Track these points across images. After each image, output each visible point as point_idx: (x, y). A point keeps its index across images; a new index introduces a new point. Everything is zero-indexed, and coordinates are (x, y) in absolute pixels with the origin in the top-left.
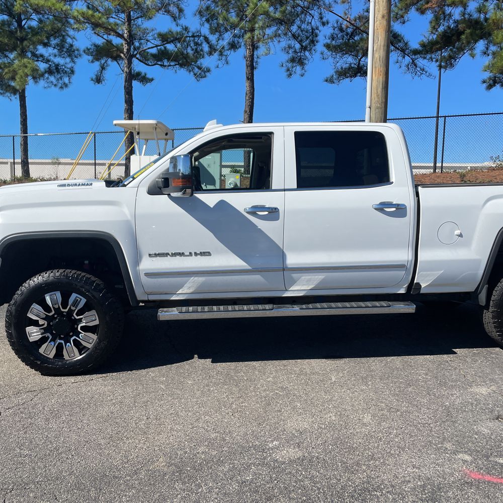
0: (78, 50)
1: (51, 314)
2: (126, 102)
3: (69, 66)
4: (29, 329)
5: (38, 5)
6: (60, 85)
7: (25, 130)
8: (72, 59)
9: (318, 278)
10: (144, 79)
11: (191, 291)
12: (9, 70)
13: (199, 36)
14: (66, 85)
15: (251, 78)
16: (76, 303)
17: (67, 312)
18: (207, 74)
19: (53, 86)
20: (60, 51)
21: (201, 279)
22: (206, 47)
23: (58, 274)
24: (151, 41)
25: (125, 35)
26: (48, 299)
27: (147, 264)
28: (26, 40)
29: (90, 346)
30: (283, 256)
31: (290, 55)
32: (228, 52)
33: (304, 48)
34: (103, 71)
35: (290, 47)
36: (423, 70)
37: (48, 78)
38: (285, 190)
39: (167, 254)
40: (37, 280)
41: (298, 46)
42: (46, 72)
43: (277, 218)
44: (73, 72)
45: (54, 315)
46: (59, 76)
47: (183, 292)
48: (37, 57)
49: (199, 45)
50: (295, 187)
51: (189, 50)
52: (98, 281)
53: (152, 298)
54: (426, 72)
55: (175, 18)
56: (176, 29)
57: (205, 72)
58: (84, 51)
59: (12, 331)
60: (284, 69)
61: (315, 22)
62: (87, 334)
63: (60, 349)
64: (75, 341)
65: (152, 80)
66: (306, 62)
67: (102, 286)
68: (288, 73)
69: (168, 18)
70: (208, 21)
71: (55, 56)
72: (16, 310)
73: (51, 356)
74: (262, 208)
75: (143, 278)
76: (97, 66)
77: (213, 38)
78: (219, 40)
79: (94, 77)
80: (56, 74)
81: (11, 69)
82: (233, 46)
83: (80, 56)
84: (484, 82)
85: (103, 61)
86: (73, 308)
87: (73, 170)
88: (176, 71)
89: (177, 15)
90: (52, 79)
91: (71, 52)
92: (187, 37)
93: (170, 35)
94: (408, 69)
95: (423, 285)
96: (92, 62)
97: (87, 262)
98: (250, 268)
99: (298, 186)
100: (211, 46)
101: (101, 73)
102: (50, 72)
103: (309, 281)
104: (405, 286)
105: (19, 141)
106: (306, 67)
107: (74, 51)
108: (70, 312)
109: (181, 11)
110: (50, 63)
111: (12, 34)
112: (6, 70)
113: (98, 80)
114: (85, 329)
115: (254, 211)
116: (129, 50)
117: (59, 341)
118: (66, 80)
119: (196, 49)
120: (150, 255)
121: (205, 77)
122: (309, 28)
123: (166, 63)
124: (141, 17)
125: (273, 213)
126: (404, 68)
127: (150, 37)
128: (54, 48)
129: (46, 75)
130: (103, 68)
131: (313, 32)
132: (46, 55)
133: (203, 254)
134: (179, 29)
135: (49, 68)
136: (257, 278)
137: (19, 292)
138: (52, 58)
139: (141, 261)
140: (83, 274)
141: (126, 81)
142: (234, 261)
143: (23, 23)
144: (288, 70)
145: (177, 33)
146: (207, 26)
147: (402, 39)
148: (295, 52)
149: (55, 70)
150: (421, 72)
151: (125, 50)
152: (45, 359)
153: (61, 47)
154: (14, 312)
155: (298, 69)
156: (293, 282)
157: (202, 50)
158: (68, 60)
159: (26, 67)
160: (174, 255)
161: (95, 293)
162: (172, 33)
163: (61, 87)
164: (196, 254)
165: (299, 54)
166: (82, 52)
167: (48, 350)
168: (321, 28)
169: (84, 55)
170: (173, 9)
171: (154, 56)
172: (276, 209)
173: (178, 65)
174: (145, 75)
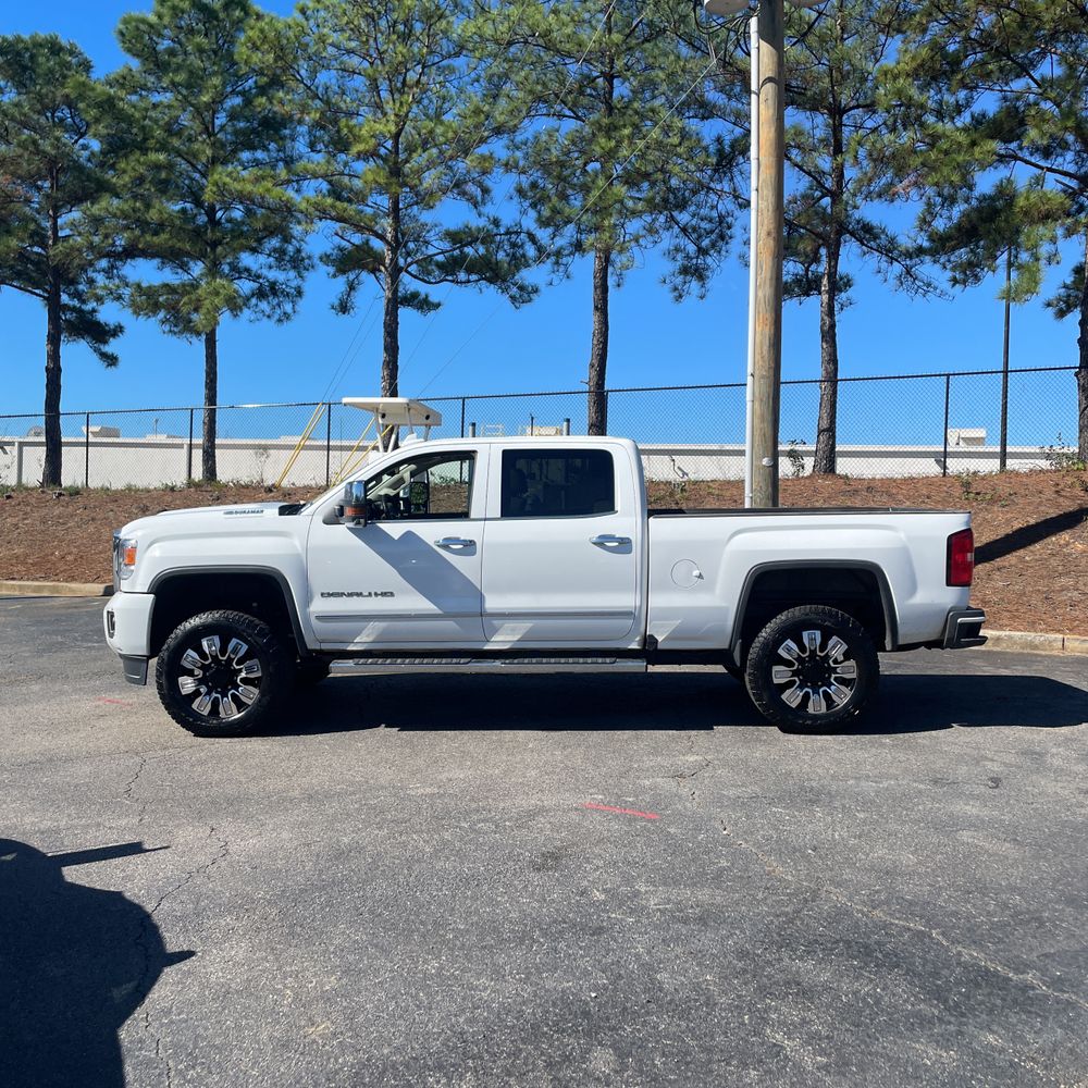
0: (309, 258)
1: (207, 663)
2: (386, 349)
3: (294, 284)
4: (181, 680)
5: (241, 192)
6: (276, 317)
7: (211, 398)
8: (299, 273)
9: (526, 625)
10: (424, 305)
11: (370, 639)
12: (190, 299)
13: (518, 233)
14: (287, 316)
15: (602, 308)
16: (235, 651)
17: (225, 661)
18: (534, 296)
19: (265, 319)
20: (279, 260)
21: (382, 625)
22: (531, 251)
23: (217, 615)
24: (433, 243)
25: (389, 236)
26: (205, 644)
27: (319, 606)
28: (220, 243)
29: (250, 702)
30: (481, 598)
31: (679, 263)
32: (570, 259)
33: (702, 252)
34: (352, 293)
35: (677, 249)
36: (929, 285)
37: (257, 305)
38: (485, 519)
39: (342, 594)
40: (195, 621)
41: (692, 248)
42: (253, 295)
43: (474, 553)
44: (299, 293)
45: (210, 664)
46: (275, 301)
47: (362, 640)
48: (239, 272)
49: (519, 247)
50: (499, 516)
51: (501, 255)
52: (262, 625)
53: (325, 647)
54: (935, 288)
55: (476, 205)
56: (476, 222)
57: (529, 293)
58: (321, 259)
59: (163, 681)
60: (668, 287)
61: (726, 205)
62: (247, 687)
63: (215, 704)
64: (233, 695)
65: (438, 305)
66: (708, 273)
67: (267, 631)
68: (676, 294)
69: (464, 205)
70: (534, 206)
71: (270, 267)
72: (169, 657)
73: (205, 713)
74: (456, 540)
75: (314, 621)
76: (340, 284)
77: (543, 235)
78: (555, 236)
79: (337, 303)
80: (270, 298)
81: (193, 297)
82: (578, 247)
83: (313, 267)
84: (1049, 305)
85: (352, 276)
86: (233, 656)
87: (293, 460)
88: (480, 289)
89: (479, 199)
90: (264, 305)
91: (298, 263)
92: (496, 235)
93: (465, 233)
94: (902, 283)
95: (660, 639)
96: (334, 276)
97: (255, 605)
98: (440, 612)
99: (502, 516)
100: (540, 249)
101: (349, 295)
102: (261, 294)
103: (513, 630)
104: (638, 639)
105: (200, 417)
106: (710, 283)
107: (303, 260)
108: (230, 660)
109: (485, 191)
110: (261, 281)
111: (198, 233)
112: (185, 299)
113: (344, 307)
114: (245, 681)
115: (446, 544)
116: (394, 261)
117: (214, 695)
118: (288, 307)
119: (514, 254)
120: (322, 594)
121: (530, 300)
122: (714, 214)
123: (462, 276)
124: (417, 203)
125: (469, 547)
126: (893, 282)
127: (431, 236)
128: (269, 255)
129: (254, 301)
130: (352, 287)
131: (721, 222)
132: (254, 268)
133: (384, 594)
134: (482, 222)
135: (260, 289)
136: (450, 625)
137: (173, 636)
138: (265, 272)
139: (312, 600)
140: (246, 616)
141: (387, 314)
142: (422, 604)
143: (219, 214)
144: (676, 289)
145: (479, 229)
146: (532, 214)
147: (883, 232)
148: (688, 257)
149: (269, 291)
150: (925, 288)
151: (388, 261)
152: (198, 716)
153: (280, 254)
154: (166, 658)
155: (694, 285)
156: (495, 631)
157: (524, 256)
158: (292, 274)
159: (217, 294)
160: (350, 595)
161: (258, 639)
162: (470, 229)
163: (280, 320)
164: (376, 594)
165: (694, 261)
166: (316, 261)
167: (202, 706)
168: (737, 213)
169: (321, 264)
170: (471, 188)
171: (440, 266)
172: (471, 541)
173: (483, 279)
174: (427, 296)
